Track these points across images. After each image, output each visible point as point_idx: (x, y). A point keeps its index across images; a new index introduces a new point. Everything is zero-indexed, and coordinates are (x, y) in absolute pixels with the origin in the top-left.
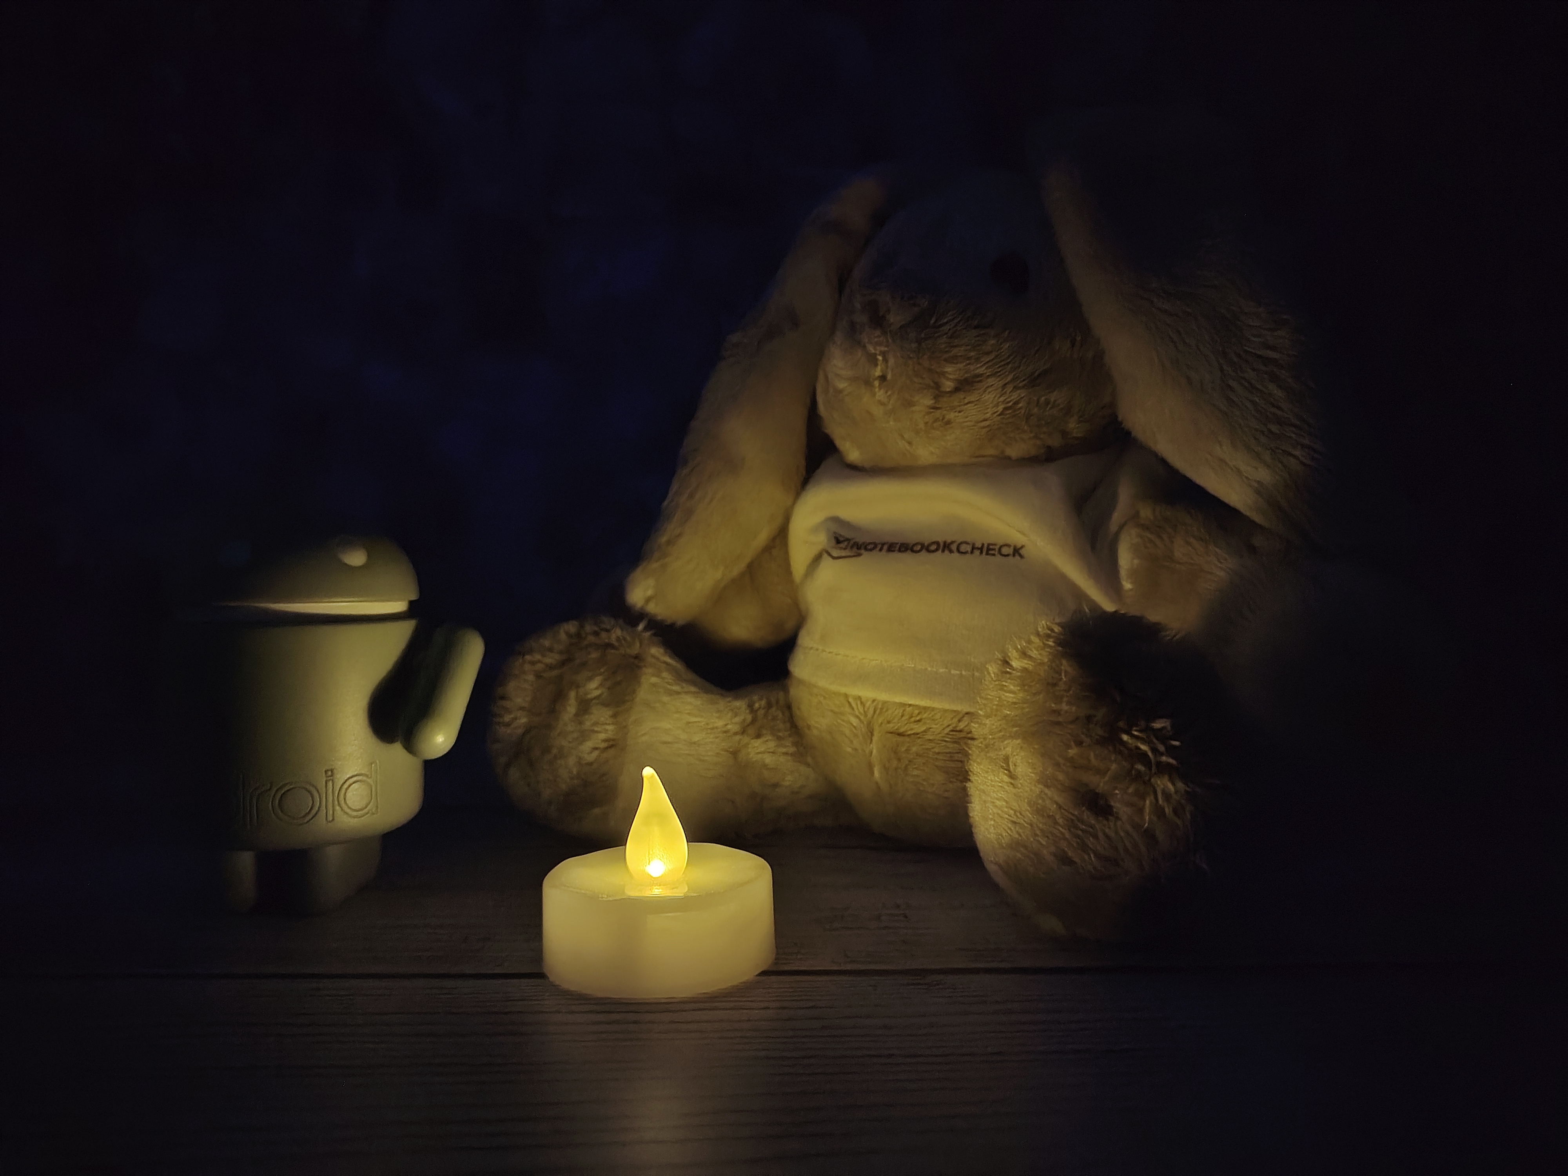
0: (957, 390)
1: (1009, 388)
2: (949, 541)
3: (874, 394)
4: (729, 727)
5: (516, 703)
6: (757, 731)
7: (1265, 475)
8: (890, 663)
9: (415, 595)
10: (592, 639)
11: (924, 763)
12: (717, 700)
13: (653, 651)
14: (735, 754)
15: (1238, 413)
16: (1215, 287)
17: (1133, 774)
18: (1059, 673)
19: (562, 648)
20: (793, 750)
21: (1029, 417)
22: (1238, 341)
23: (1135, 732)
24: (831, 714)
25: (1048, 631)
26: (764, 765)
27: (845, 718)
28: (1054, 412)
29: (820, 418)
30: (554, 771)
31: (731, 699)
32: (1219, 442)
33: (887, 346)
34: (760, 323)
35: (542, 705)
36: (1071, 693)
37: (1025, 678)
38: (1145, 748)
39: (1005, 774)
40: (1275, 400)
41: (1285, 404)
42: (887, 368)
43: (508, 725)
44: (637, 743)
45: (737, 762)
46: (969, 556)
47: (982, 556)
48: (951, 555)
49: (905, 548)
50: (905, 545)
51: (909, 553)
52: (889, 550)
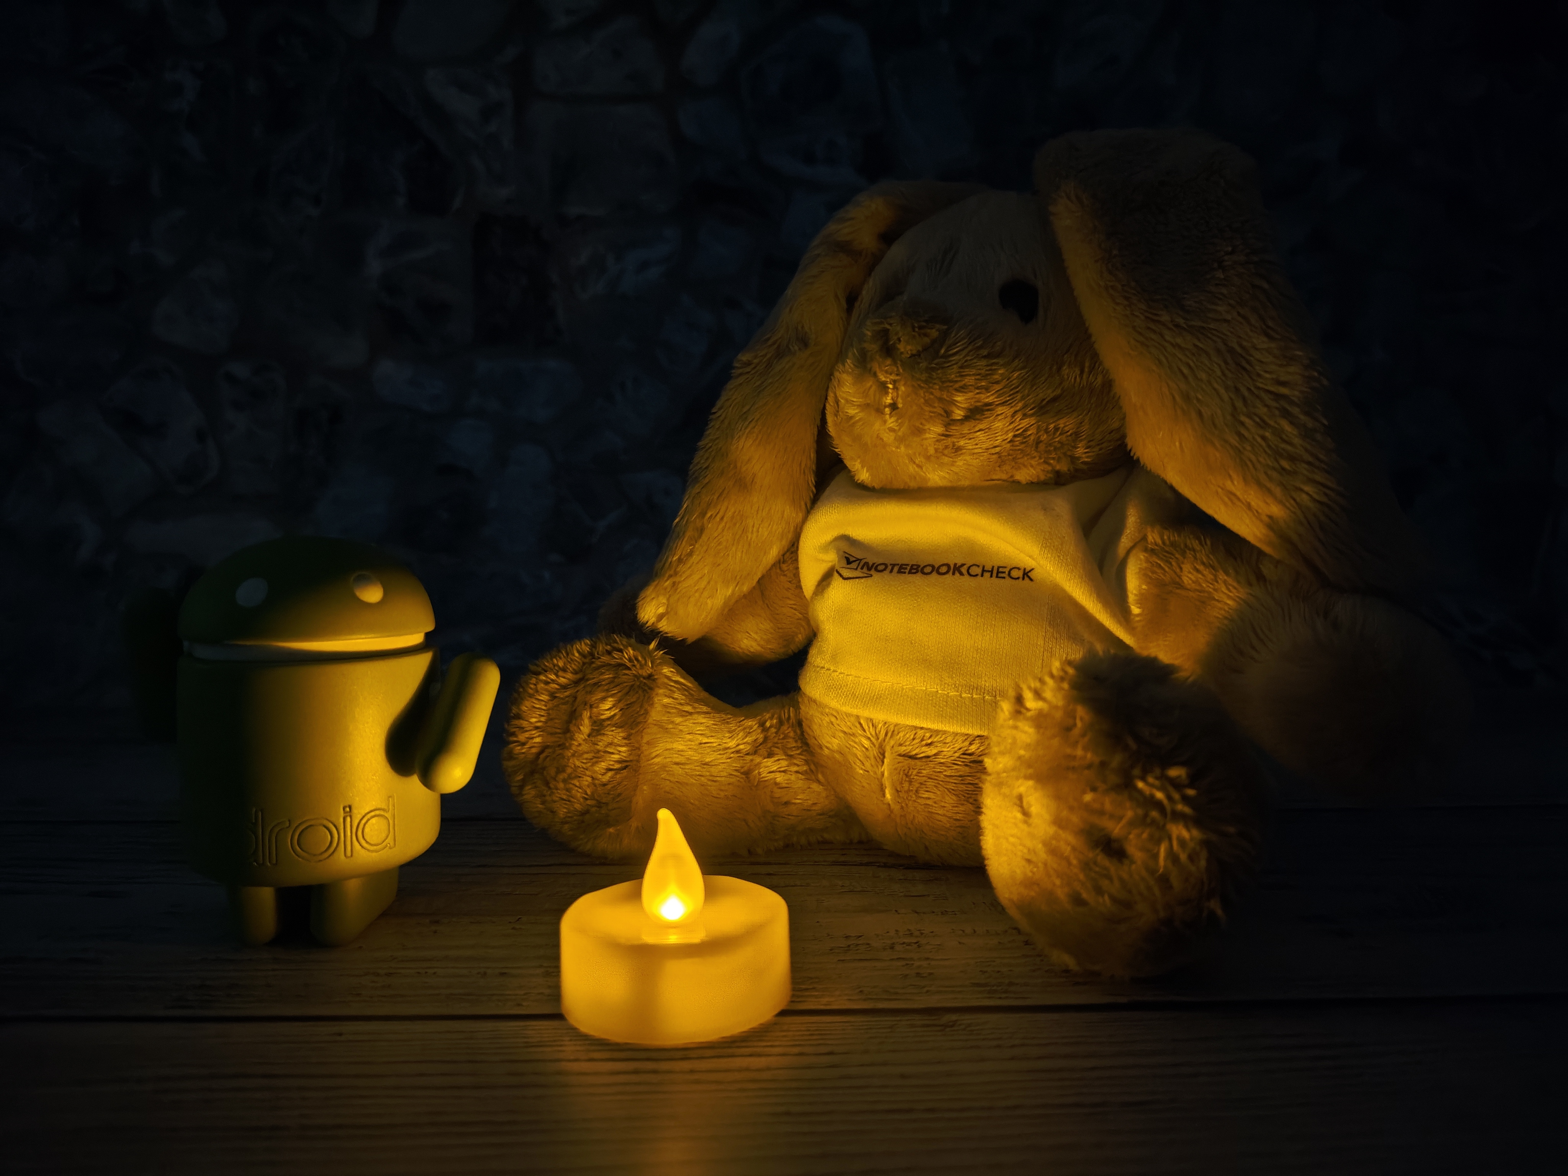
0: (966, 418)
1: (1019, 416)
2: (959, 563)
3: (885, 422)
4: (741, 747)
5: (531, 723)
6: (769, 750)
7: (1276, 510)
8: (901, 685)
9: (430, 627)
10: (605, 659)
11: (935, 786)
12: (728, 720)
13: (665, 671)
14: (747, 773)
15: (1249, 448)
16: (1226, 321)
17: (1149, 820)
18: (1075, 718)
19: (575, 667)
20: (805, 768)
21: (1038, 442)
22: (1250, 377)
23: (1151, 780)
24: (843, 735)
25: (1061, 674)
26: (776, 784)
27: (857, 740)
28: (1064, 437)
29: (830, 437)
30: (568, 790)
31: (743, 718)
32: (1230, 476)
33: (897, 375)
34: (770, 342)
35: (556, 725)
36: (1086, 739)
37: (1039, 720)
38: (1159, 795)
39: (1019, 811)
40: (1287, 436)
41: (1297, 441)
42: (897, 397)
43: (523, 744)
44: (650, 765)
45: (749, 781)
46: (979, 577)
47: (992, 578)
48: (962, 577)
49: (916, 569)
50: (915, 567)
51: (919, 574)
52: (899, 572)
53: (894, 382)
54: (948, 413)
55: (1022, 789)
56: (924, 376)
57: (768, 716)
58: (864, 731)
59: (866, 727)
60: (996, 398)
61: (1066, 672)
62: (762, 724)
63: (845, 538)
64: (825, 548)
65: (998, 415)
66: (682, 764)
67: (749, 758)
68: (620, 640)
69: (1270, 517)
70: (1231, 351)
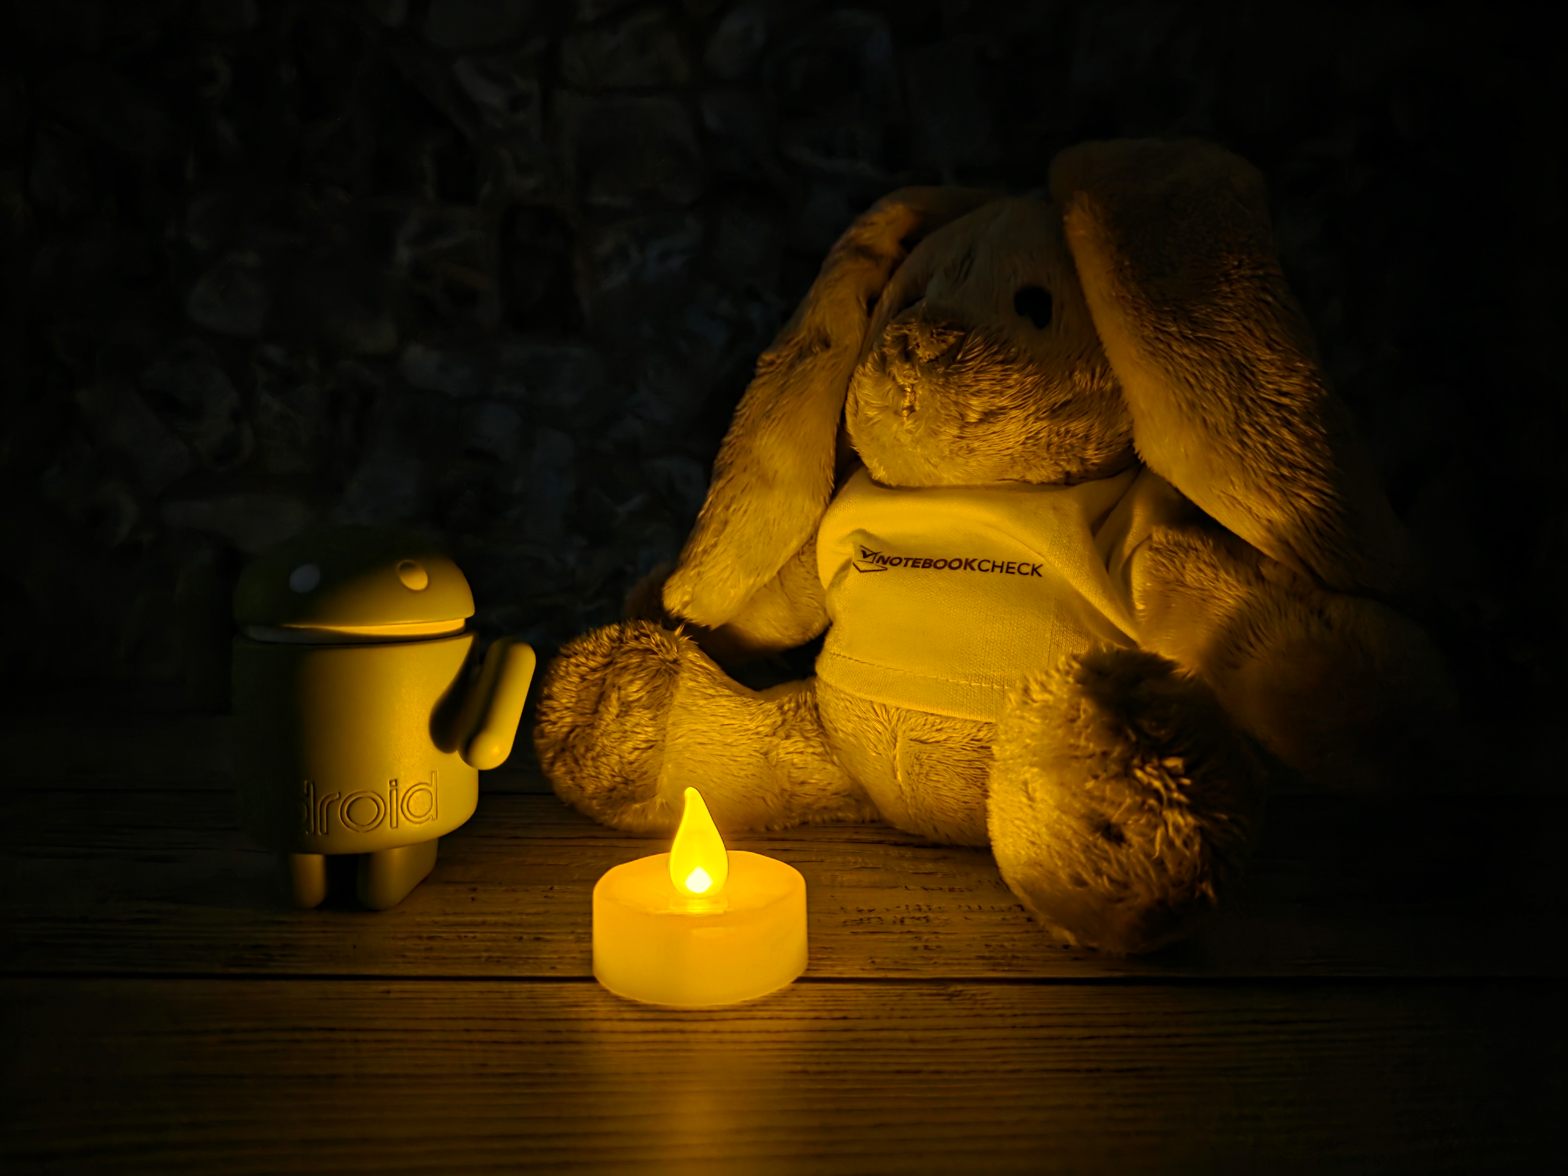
0: (981, 421)
1: (1031, 419)
2: (971, 559)
3: (903, 424)
4: (761, 729)
5: (561, 703)
6: (787, 732)
7: (1276, 515)
8: (913, 674)
9: (470, 613)
10: (633, 644)
11: (945, 770)
12: (749, 703)
13: (690, 656)
14: (766, 754)
15: (1250, 455)
16: (1232, 333)
17: (1146, 807)
18: (1078, 710)
19: (604, 651)
20: (820, 750)
21: (1049, 445)
22: (1253, 387)
23: (1149, 769)
24: (857, 719)
25: (1067, 668)
26: (793, 764)
27: (871, 724)
28: (1074, 440)
29: (849, 435)
30: (597, 768)
31: (763, 702)
32: (1232, 482)
33: (916, 379)
34: (793, 343)
35: (587, 706)
36: (1089, 730)
37: (1045, 710)
38: (1157, 784)
39: (1024, 796)
40: (1287, 444)
41: (1297, 449)
42: (915, 400)
43: (554, 723)
44: (675, 745)
45: (768, 762)
46: (989, 573)
47: (1002, 574)
48: (973, 571)
49: (928, 564)
50: (928, 561)
51: (932, 569)
52: (913, 566)
53: (913, 385)
54: (962, 416)
55: (1028, 776)
56: (941, 381)
57: (786, 699)
58: (878, 716)
59: (879, 712)
60: (1009, 402)
61: (1071, 667)
62: (781, 708)
63: (862, 532)
64: (842, 541)
65: (1011, 418)
66: (704, 744)
67: (767, 739)
68: (647, 626)
69: (1269, 521)
70: (1237, 363)
